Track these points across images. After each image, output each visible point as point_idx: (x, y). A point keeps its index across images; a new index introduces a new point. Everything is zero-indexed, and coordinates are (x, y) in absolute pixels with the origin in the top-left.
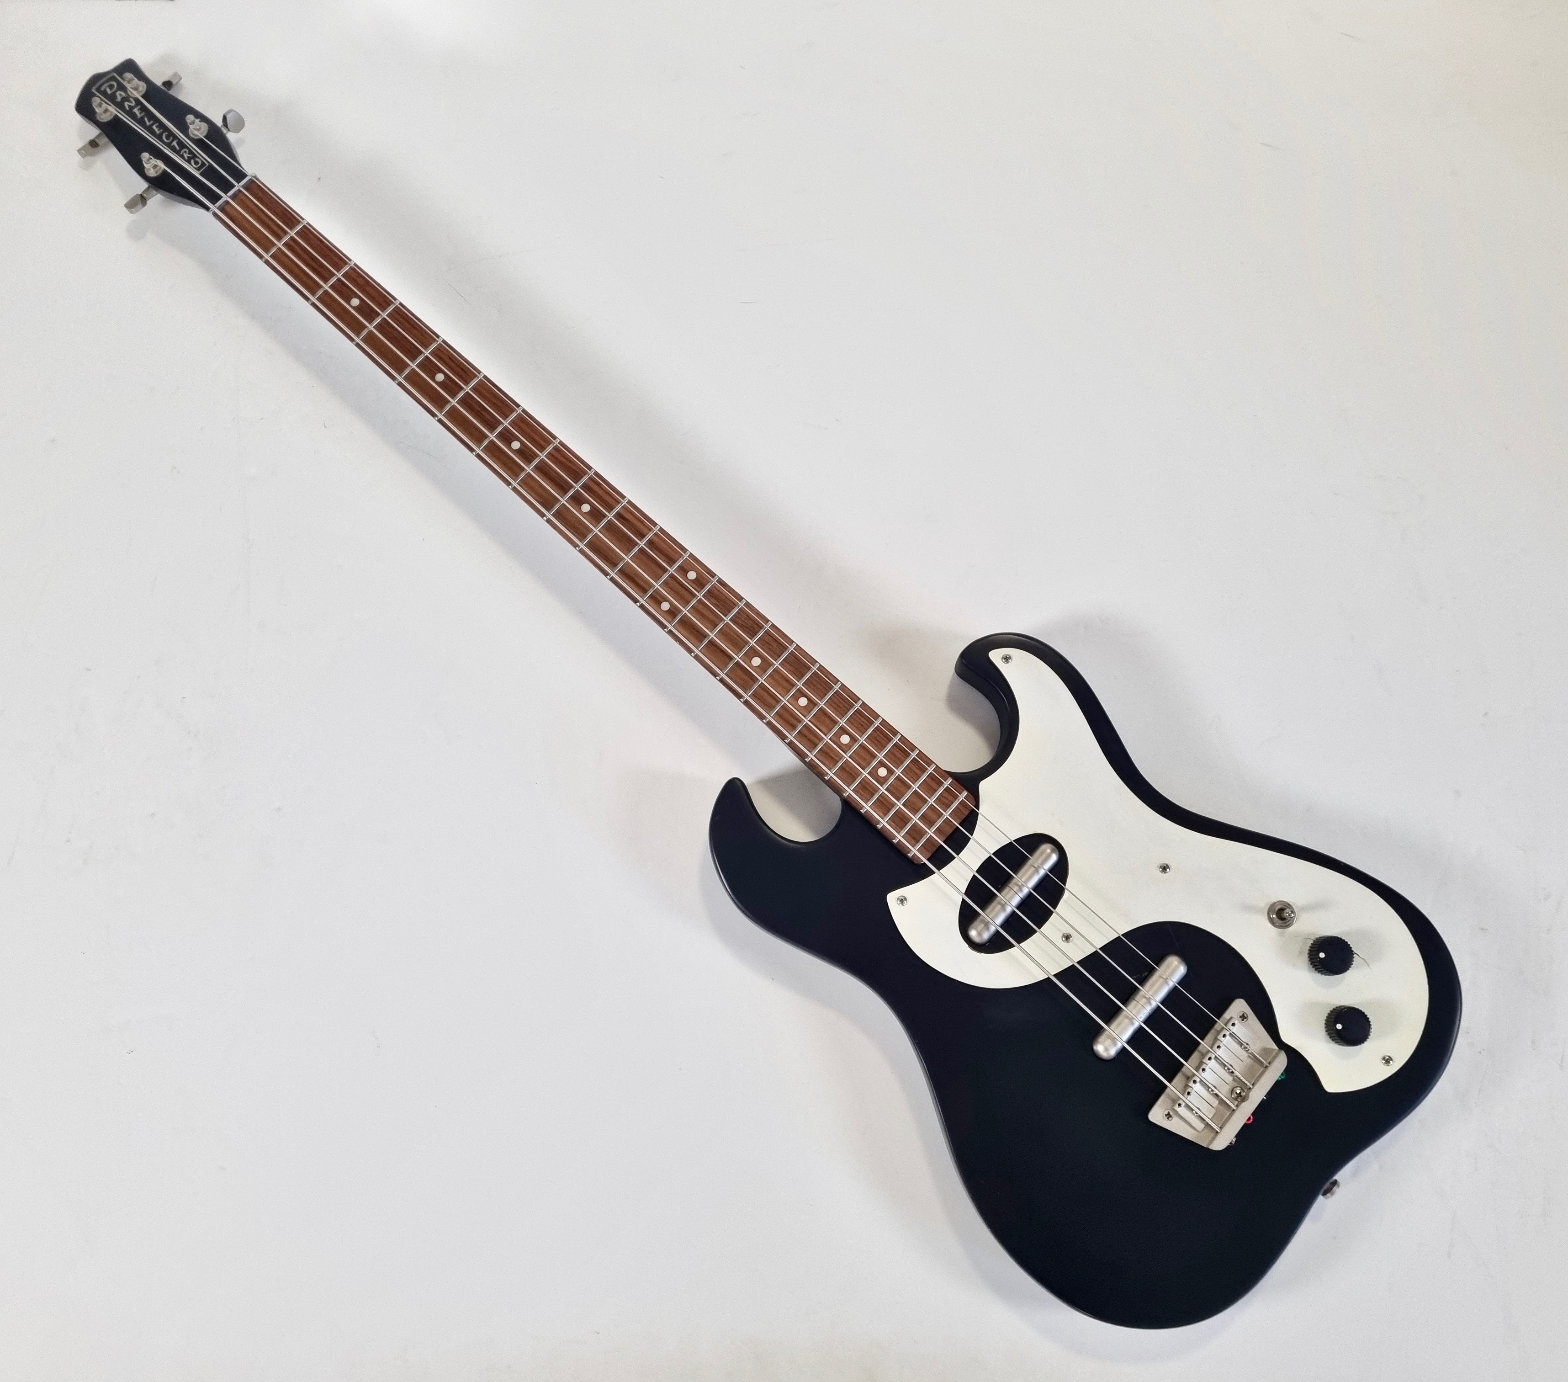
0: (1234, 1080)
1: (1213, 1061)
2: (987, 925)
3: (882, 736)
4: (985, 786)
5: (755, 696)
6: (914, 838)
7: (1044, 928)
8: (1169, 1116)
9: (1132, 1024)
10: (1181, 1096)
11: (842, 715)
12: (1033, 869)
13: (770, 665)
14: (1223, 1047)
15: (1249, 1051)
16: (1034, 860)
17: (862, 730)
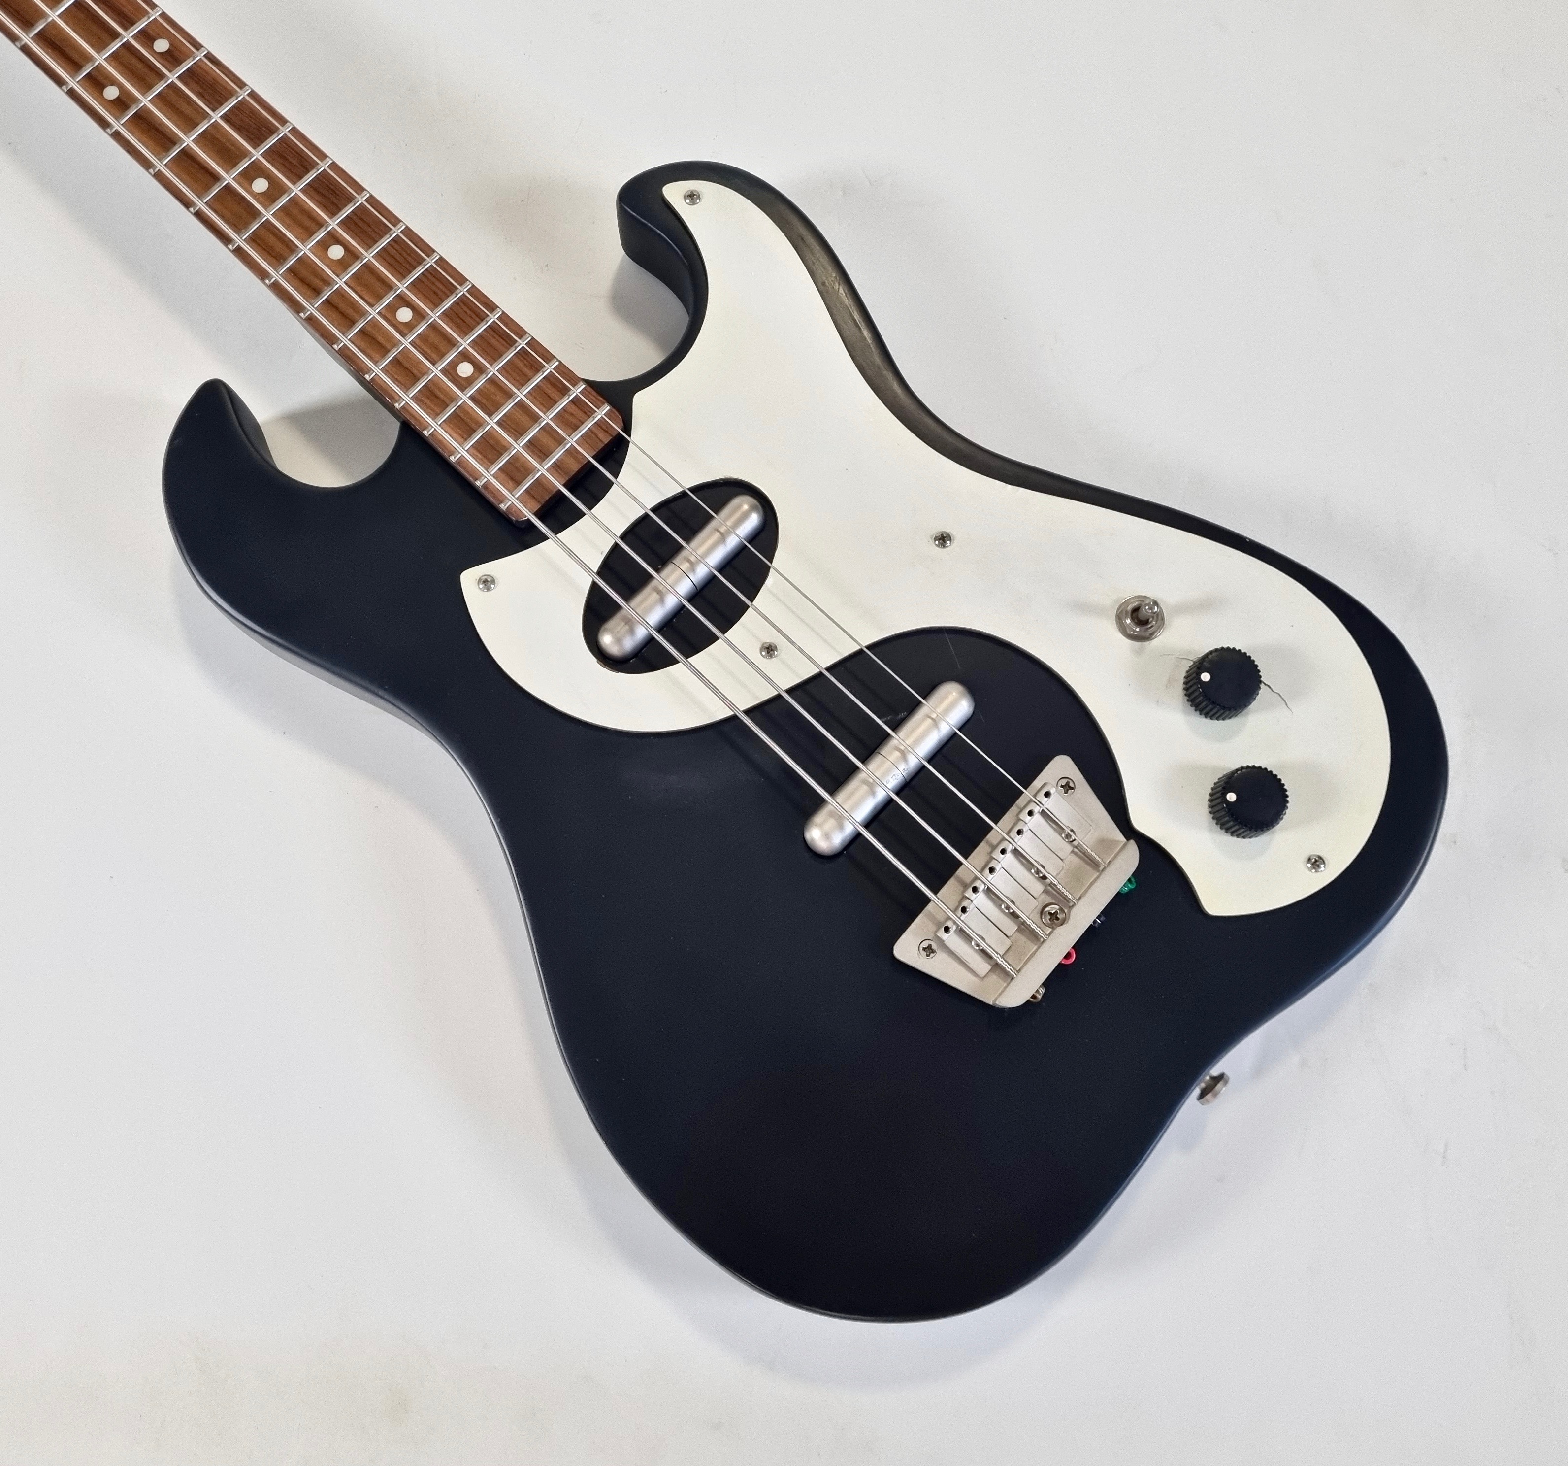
0: (1046, 891)
1: (1009, 855)
2: (630, 623)
3: (469, 312)
4: (641, 400)
5: (253, 240)
6: (512, 479)
7: (731, 634)
8: (929, 950)
9: (873, 793)
10: (951, 914)
11: (402, 276)
12: (717, 535)
13: (283, 190)
14: (1027, 834)
15: (1075, 843)
16: (721, 520)
17: (435, 302)
